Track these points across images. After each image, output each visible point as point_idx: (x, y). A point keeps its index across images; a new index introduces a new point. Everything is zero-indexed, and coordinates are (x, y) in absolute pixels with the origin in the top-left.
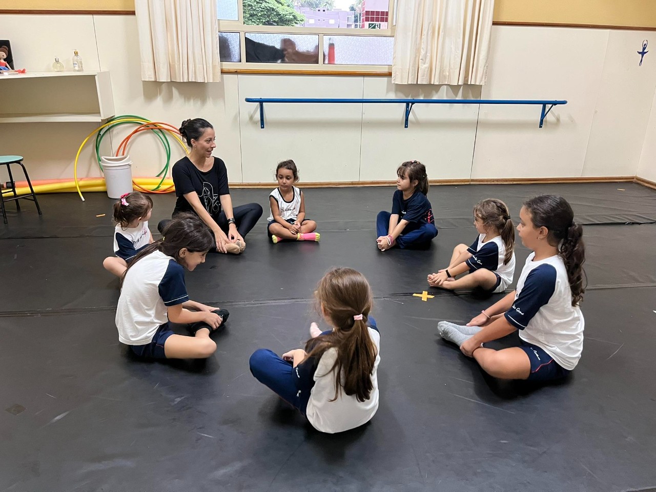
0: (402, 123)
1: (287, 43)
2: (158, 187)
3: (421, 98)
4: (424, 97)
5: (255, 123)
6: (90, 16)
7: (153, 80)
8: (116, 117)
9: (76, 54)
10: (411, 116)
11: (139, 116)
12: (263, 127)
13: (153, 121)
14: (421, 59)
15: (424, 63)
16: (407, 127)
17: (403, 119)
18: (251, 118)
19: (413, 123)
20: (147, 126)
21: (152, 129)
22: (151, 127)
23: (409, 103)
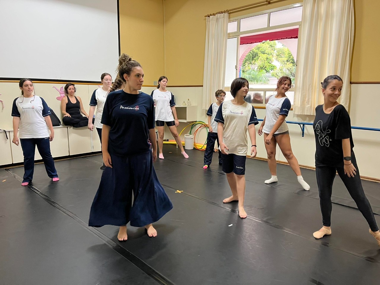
2: (202, 148)
6: (195, 87)
9: (188, 100)
11: (202, 121)
14: (307, 102)
15: (308, 104)
16: (303, 136)
17: (301, 132)
19: (306, 134)
20: (204, 125)
23: (304, 125)
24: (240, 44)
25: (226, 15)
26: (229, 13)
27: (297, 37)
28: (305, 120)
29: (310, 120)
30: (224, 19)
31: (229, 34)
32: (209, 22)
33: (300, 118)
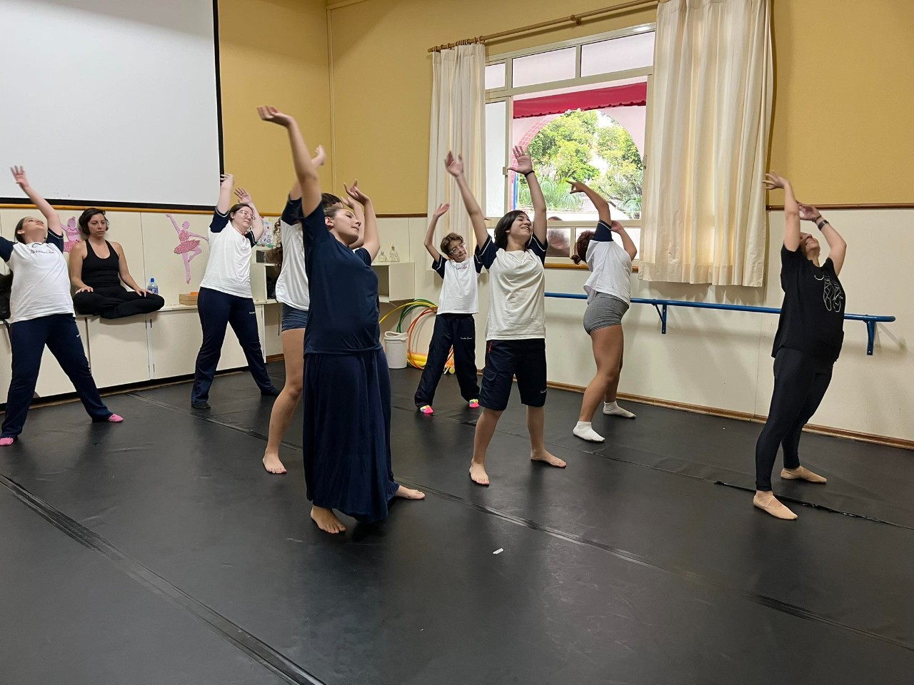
0: (658, 327)
3: (684, 300)
4: (687, 298)
6: (407, 219)
8: (415, 299)
11: (428, 300)
14: (670, 253)
15: (674, 258)
16: (664, 332)
17: (659, 323)
19: (671, 329)
20: (432, 309)
24: (514, 118)
25: (480, 47)
26: (486, 45)
27: (643, 103)
28: (667, 296)
29: (680, 296)
30: (474, 58)
31: (488, 92)
32: (438, 65)
33: (655, 292)
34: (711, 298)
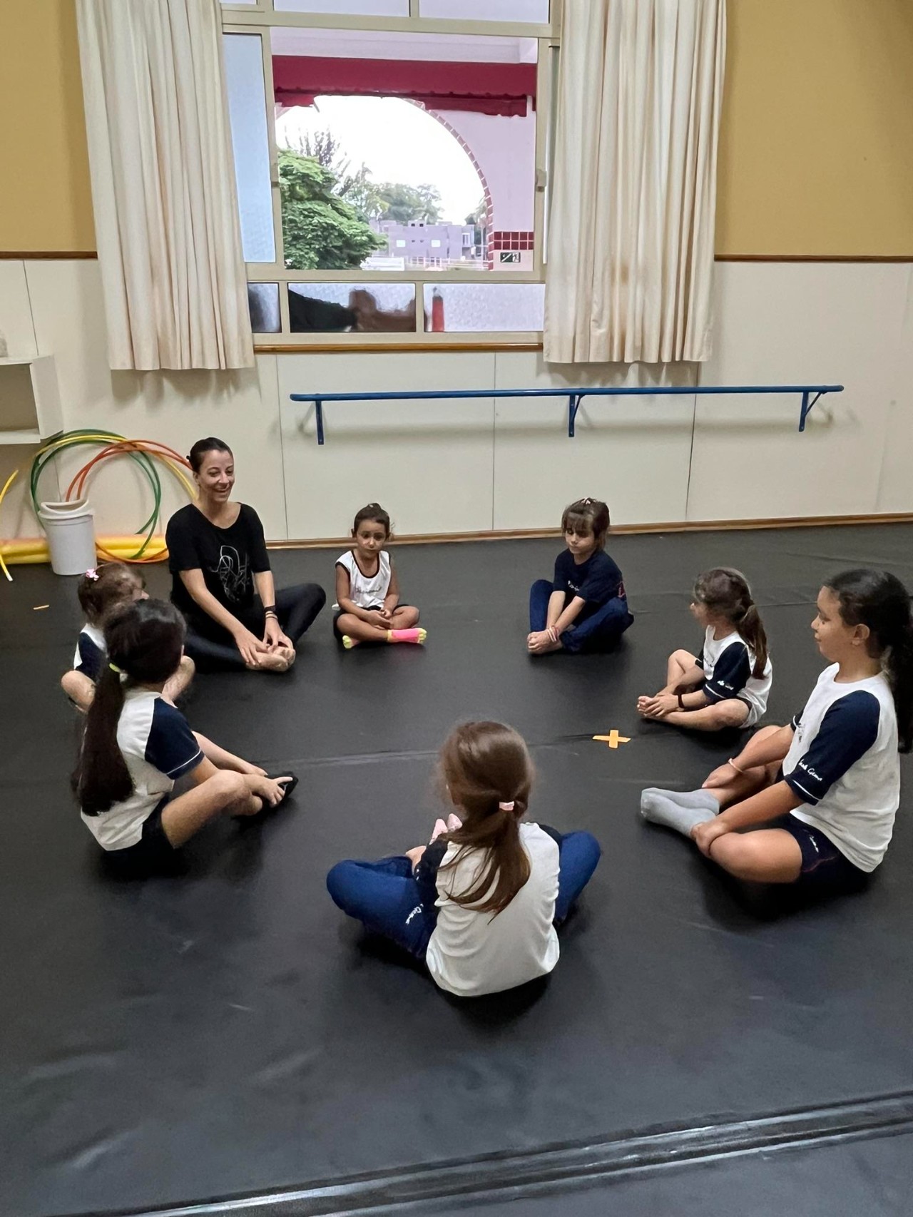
0: (564, 430)
1: (361, 298)
2: (141, 552)
3: (597, 386)
4: (604, 382)
5: (308, 436)
7: (129, 367)
8: (64, 433)
10: (579, 418)
11: (106, 430)
12: (321, 442)
13: (129, 438)
14: (594, 320)
15: (599, 327)
16: (571, 435)
17: (565, 422)
18: (301, 428)
19: (582, 428)
20: (118, 446)
21: (128, 451)
22: (127, 448)
23: (574, 396)
28: (574, 381)
29: (591, 381)
33: (559, 377)
34: (632, 381)
